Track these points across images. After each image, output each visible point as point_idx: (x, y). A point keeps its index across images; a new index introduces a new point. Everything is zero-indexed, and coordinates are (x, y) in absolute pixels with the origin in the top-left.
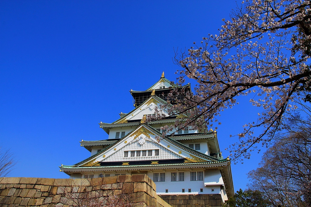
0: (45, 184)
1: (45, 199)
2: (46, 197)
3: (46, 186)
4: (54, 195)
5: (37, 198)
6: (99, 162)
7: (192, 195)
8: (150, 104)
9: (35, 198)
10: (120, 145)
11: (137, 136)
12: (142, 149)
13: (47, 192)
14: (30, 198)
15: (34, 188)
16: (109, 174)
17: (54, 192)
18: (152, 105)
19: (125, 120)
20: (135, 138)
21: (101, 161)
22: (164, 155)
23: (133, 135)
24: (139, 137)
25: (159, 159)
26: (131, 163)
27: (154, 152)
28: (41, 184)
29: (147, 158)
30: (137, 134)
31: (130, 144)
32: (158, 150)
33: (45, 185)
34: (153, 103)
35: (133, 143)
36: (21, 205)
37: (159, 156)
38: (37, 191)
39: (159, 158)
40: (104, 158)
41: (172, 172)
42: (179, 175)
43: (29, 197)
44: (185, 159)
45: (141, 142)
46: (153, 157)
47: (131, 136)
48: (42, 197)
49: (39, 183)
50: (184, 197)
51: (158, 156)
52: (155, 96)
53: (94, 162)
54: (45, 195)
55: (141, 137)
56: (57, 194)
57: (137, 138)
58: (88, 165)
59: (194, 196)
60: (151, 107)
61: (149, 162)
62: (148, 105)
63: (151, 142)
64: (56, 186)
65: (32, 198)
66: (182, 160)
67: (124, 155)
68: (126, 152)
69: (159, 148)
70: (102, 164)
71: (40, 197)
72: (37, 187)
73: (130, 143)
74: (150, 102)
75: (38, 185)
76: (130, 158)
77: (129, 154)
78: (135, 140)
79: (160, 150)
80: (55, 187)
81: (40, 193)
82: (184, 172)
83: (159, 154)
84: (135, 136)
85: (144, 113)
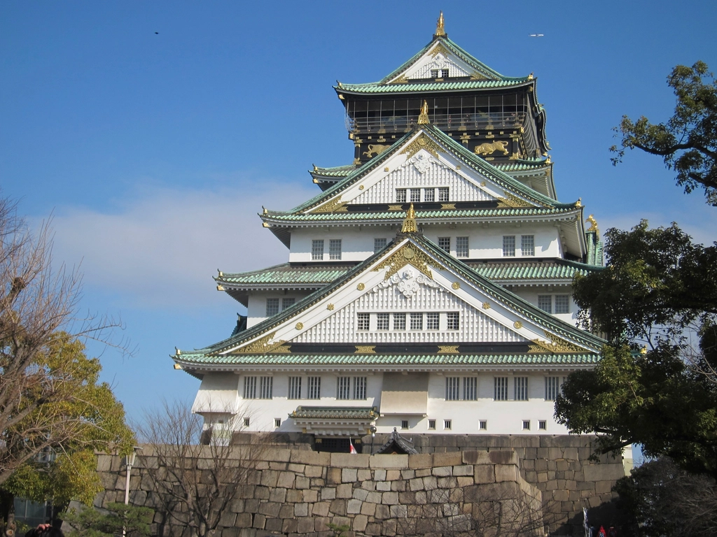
0: (310, 463)
1: (320, 492)
2: (322, 487)
3: (315, 467)
4: (337, 484)
5: (302, 490)
6: (286, 344)
7: (549, 437)
8: (417, 155)
9: (297, 489)
10: (344, 296)
11: (394, 271)
12: (409, 310)
13: (321, 478)
14: (287, 489)
15: (287, 470)
16: (318, 376)
17: (336, 478)
18: (421, 157)
19: (339, 202)
20: (388, 276)
21: (292, 340)
22: (473, 331)
23: (381, 266)
24: (400, 272)
25: (461, 341)
26: (382, 349)
27: (444, 320)
28: (302, 461)
29: (425, 335)
30: (392, 264)
31: (373, 293)
32: (457, 314)
33: (311, 465)
34: (427, 150)
35: (382, 290)
36: (273, 502)
37: (460, 331)
38: (296, 476)
39: (461, 337)
40: (298, 332)
41: (496, 376)
42: (516, 385)
43: (284, 488)
44: (532, 343)
45: (406, 287)
46: (443, 334)
47: (376, 269)
48: (312, 488)
49: (296, 460)
50: (528, 441)
51: (457, 331)
52: (430, 127)
53: (271, 342)
54: (318, 484)
55: (407, 275)
56: (342, 483)
57: (394, 277)
58: (255, 349)
59: (552, 439)
60: (421, 164)
61: (431, 348)
62: (409, 157)
63: (435, 289)
64: (336, 467)
65: (292, 489)
66: (522, 347)
67: (356, 323)
68: (364, 317)
69: (460, 310)
70: (297, 348)
71: (308, 486)
72: (292, 467)
73: (375, 290)
74: (415, 148)
75: (295, 465)
76: (374, 335)
77: (373, 320)
78: (388, 282)
79: (461, 315)
80: (334, 470)
81: (306, 480)
82: (526, 376)
83: (461, 326)
84: (387, 268)
85: (399, 182)
